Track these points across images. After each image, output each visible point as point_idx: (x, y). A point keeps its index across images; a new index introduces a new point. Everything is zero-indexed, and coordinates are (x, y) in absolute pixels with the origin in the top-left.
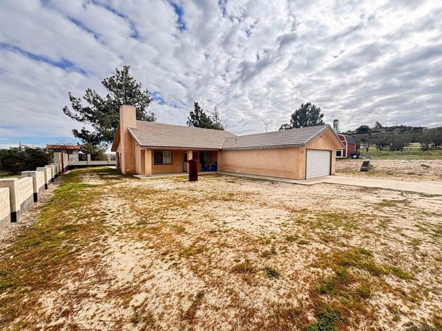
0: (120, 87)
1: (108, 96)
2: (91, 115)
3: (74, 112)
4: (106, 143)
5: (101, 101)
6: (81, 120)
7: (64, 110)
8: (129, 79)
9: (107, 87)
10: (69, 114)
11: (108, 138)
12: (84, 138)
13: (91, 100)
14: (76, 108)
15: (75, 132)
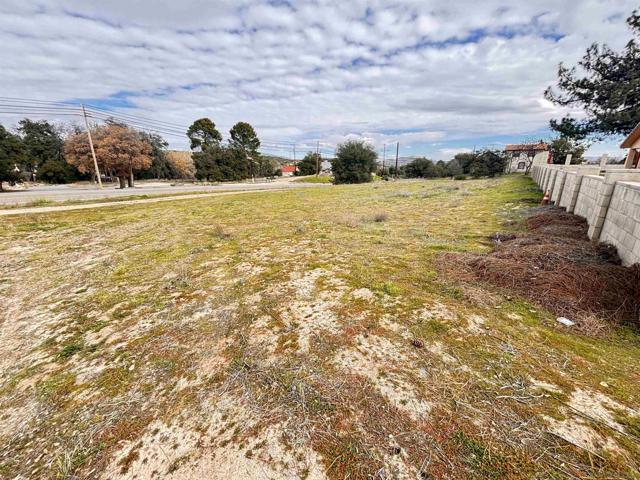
2: (585, 91)
4: (601, 135)
6: (567, 103)
7: (546, 92)
10: (551, 98)
11: (610, 125)
12: (563, 131)
13: (593, 63)
14: (564, 85)
15: (553, 123)
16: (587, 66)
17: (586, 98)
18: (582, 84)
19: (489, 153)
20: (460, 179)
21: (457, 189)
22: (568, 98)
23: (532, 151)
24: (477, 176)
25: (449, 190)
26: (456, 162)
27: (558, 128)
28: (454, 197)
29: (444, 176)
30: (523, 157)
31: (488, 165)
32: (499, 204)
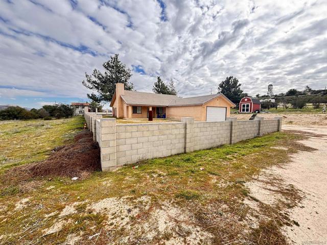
0: (113, 67)
1: (106, 73)
2: (96, 85)
3: (88, 84)
4: (105, 102)
5: (102, 77)
6: (91, 88)
7: (83, 83)
8: (118, 62)
9: (106, 68)
10: (85, 85)
11: (107, 99)
12: (93, 99)
13: (97, 76)
14: (89, 81)
15: (88, 95)
16: (95, 76)
17: (97, 88)
18: (95, 82)
19: (63, 106)
20: (48, 119)
21: (43, 125)
22: (91, 87)
23: (83, 106)
24: (59, 117)
25: (37, 127)
26: (44, 110)
27: (91, 98)
28: (40, 130)
29: (36, 118)
30: (80, 109)
31: (63, 112)
32: (66, 131)
